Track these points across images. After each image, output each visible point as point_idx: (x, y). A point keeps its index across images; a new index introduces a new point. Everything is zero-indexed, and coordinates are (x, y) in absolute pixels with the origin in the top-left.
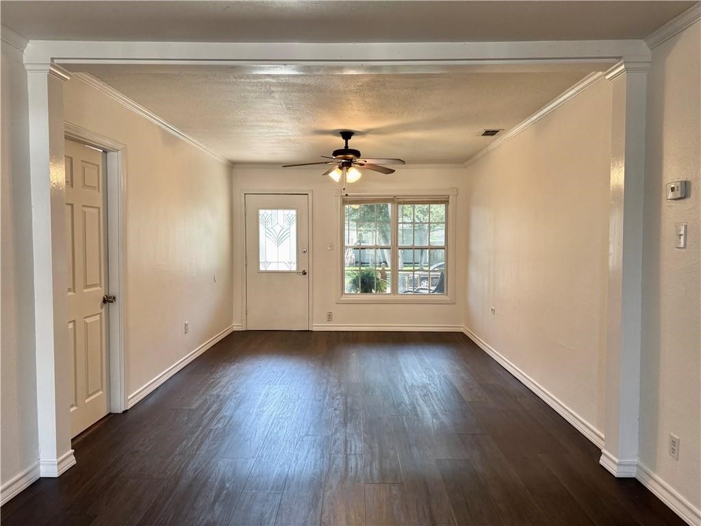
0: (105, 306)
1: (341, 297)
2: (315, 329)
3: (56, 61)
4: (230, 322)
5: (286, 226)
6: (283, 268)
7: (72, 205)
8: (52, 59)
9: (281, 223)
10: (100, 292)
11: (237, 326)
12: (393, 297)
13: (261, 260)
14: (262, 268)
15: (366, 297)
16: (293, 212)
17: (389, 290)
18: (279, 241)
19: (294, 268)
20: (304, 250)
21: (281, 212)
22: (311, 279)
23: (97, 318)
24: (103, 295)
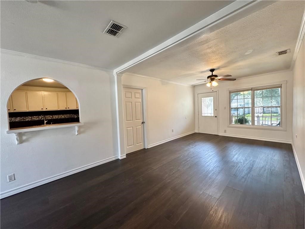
0: (142, 124)
1: (230, 125)
2: (220, 135)
3: (118, 73)
4: (194, 130)
5: (210, 102)
6: (209, 115)
7: (132, 102)
8: (117, 73)
9: (208, 101)
10: (141, 121)
11: (197, 131)
12: (252, 126)
13: (203, 112)
14: (203, 115)
15: (241, 125)
16: (212, 98)
17: (251, 124)
18: (208, 107)
19: (213, 115)
20: (215, 110)
21: (208, 98)
22: (218, 118)
23: (140, 126)
24: (142, 121)
